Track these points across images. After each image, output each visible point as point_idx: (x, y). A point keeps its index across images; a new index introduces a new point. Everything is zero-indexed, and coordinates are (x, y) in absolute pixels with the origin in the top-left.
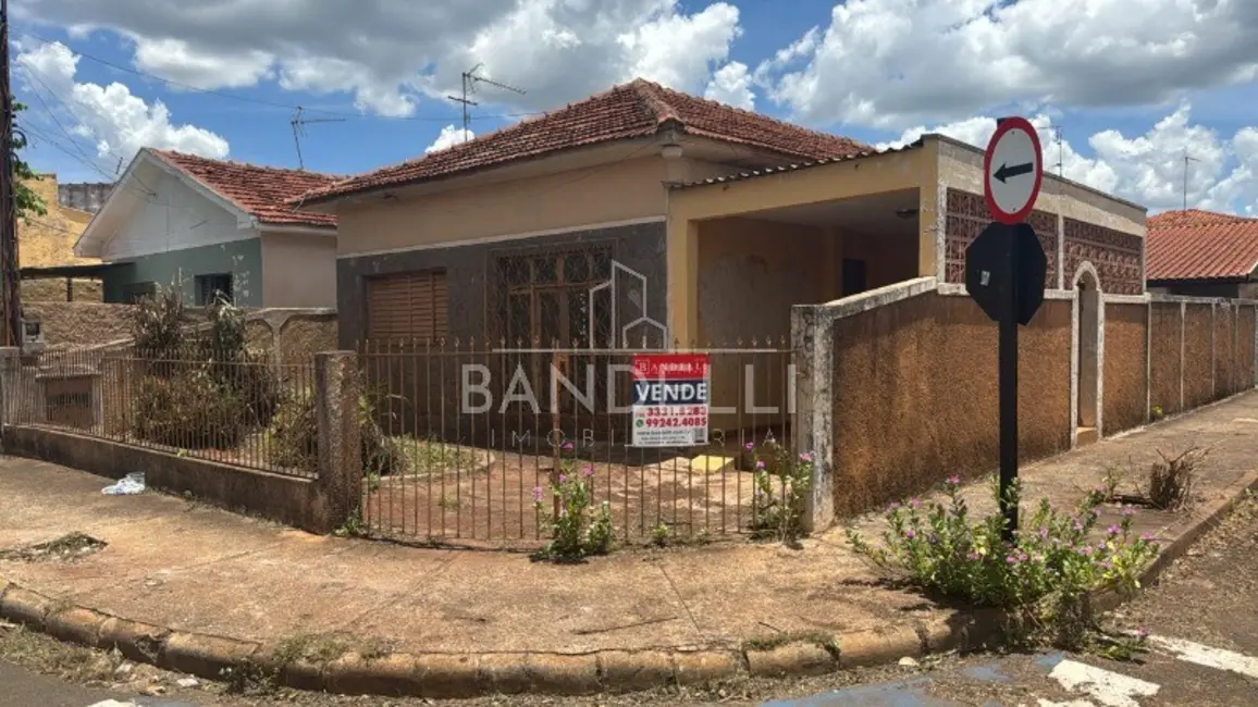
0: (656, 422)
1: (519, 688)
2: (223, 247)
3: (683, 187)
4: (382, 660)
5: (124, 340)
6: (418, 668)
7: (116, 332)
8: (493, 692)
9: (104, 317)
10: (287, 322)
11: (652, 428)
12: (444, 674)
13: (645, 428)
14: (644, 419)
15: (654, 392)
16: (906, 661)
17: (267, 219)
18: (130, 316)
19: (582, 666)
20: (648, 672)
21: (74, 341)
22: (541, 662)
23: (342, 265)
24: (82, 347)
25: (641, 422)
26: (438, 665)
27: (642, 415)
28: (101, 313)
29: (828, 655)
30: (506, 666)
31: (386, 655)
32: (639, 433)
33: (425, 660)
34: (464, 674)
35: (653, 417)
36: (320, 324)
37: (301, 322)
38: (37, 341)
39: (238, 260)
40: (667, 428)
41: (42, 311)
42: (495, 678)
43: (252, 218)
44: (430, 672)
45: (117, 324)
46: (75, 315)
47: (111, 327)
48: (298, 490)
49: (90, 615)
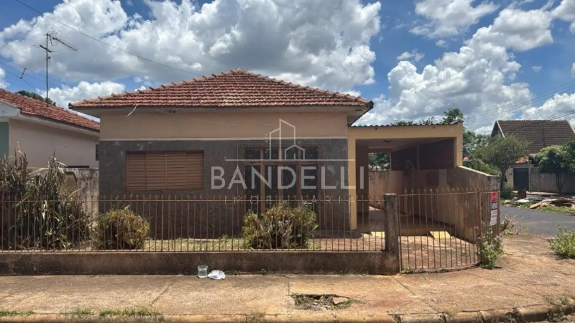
23: (105, 145)
48: (373, 257)
49: (465, 313)
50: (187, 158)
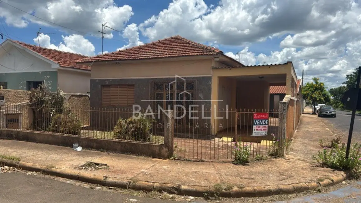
0: (258, 130)
1: (278, 193)
2: (40, 73)
3: (215, 68)
4: (244, 189)
5: (26, 102)
6: (255, 190)
7: (24, 99)
8: (272, 195)
9: (20, 95)
10: (70, 97)
11: (257, 131)
12: (261, 191)
13: (255, 131)
14: (256, 129)
15: (258, 122)
16: (344, 182)
17: (62, 66)
18: (28, 94)
19: (290, 187)
20: (303, 188)
21: (12, 102)
22: (282, 187)
23: (92, 82)
24: (14, 104)
25: (255, 129)
26: (259, 189)
27: (255, 128)
28: (20, 93)
29: (332, 182)
30: (275, 188)
31: (245, 187)
32: (254, 132)
33: (255, 188)
34: (266, 190)
35: (257, 129)
36: (78, 98)
37: (73, 97)
38: (3, 102)
39: (47, 78)
40: (260, 131)
41: (3, 92)
42: (273, 191)
43: (58, 65)
44: (258, 191)
45: (24, 97)
46: (12, 94)
47: (22, 98)
48: (155, 147)
49: (147, 183)
50: (128, 89)
